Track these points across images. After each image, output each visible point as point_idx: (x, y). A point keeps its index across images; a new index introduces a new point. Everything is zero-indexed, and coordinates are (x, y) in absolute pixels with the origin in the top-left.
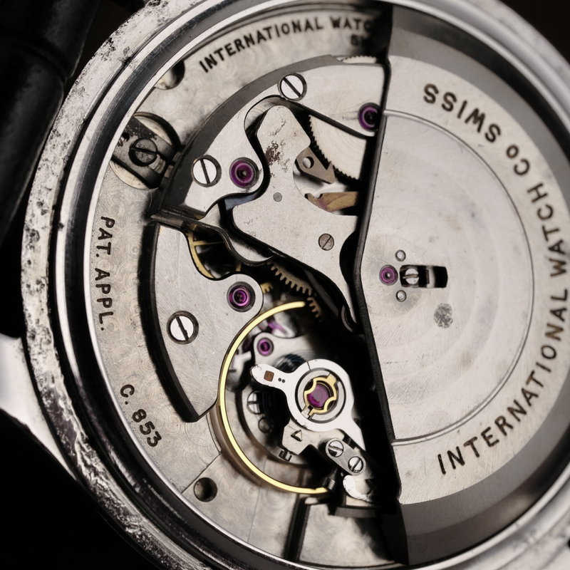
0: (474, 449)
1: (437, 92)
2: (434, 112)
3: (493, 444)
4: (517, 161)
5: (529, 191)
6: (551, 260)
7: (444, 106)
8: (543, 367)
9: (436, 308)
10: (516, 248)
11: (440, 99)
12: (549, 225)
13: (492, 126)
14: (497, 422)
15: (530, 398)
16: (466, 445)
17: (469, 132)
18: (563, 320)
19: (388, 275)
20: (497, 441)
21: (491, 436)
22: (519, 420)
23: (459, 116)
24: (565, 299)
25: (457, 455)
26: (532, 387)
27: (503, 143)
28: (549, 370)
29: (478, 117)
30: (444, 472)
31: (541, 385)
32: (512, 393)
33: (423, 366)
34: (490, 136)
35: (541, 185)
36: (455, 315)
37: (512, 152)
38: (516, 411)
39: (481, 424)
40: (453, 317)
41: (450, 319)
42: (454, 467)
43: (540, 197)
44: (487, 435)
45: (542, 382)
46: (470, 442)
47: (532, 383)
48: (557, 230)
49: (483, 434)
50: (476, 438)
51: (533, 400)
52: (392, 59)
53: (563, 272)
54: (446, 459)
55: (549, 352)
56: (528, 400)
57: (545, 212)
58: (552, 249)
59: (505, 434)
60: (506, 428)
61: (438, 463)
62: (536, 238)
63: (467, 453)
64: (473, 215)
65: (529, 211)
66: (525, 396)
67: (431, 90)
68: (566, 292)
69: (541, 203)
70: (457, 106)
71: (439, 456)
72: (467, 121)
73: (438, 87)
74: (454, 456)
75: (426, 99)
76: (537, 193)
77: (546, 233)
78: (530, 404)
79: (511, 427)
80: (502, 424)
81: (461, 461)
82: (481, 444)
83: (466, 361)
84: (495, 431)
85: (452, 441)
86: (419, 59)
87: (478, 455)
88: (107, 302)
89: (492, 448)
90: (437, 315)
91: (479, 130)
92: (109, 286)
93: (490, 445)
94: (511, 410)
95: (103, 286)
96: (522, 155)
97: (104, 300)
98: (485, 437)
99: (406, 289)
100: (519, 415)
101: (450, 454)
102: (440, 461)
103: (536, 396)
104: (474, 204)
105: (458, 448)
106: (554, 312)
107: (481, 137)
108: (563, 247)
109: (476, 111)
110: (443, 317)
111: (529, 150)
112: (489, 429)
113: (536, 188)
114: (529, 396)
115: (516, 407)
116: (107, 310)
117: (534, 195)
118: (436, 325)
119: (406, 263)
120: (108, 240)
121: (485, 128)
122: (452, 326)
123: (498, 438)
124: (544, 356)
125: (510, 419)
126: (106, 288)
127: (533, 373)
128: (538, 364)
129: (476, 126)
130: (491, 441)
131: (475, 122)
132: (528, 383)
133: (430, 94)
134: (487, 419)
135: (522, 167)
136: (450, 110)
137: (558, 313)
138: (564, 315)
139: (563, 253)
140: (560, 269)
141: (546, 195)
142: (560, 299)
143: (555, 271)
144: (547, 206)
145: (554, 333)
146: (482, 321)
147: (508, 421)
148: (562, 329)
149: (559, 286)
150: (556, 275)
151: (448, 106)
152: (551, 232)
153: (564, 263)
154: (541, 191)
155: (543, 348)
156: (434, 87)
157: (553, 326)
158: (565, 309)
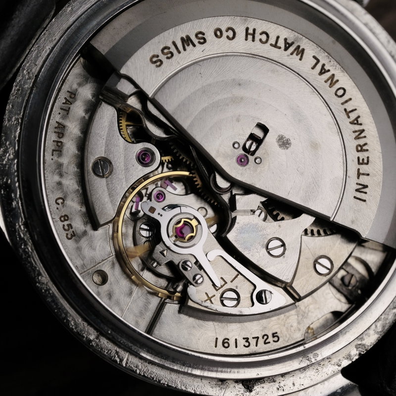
0: (364, 174)
1: (158, 56)
2: (168, 65)
3: (368, 161)
4: (225, 34)
5: (246, 39)
6: (292, 54)
7: (168, 58)
8: (346, 102)
9: (276, 144)
10: (273, 71)
11: (162, 57)
12: (272, 41)
13: (196, 36)
14: (358, 151)
15: (357, 121)
16: (358, 178)
17: (192, 52)
18: (329, 71)
19: (242, 161)
20: (368, 158)
21: (363, 160)
22: (365, 137)
23: (179, 52)
24: (318, 61)
25: (361, 187)
26: (353, 116)
27: (210, 35)
28: (350, 99)
29: (187, 41)
30: (365, 201)
31: (356, 110)
32: (349, 130)
33: (302, 174)
34: (202, 41)
35: (247, 29)
36: (287, 135)
37: (218, 33)
38: (359, 134)
39: (353, 161)
40: (287, 137)
41: (287, 140)
42: (366, 193)
43: (253, 35)
44: (361, 161)
45: (354, 108)
46: (359, 174)
47: (350, 115)
48: (278, 38)
49: (359, 163)
50: (359, 169)
51: (360, 120)
52: (123, 71)
53: (303, 50)
54: (359, 195)
55: (340, 92)
56: (358, 124)
57: (264, 37)
58: (286, 49)
60: (365, 148)
61: (358, 200)
62: (275, 54)
63: (364, 180)
64: (240, 85)
65: (257, 47)
66: (355, 124)
67: (154, 59)
68: (314, 57)
69: (258, 37)
70: (173, 49)
71: (355, 197)
72: (185, 49)
73: (156, 54)
74: (360, 189)
75: (157, 66)
76: (250, 34)
77: (275, 46)
78: (361, 124)
79: (365, 144)
80: (361, 149)
81: (366, 187)
82: (364, 169)
83: (315, 146)
84: (363, 155)
85: (352, 185)
86: (132, 55)
87: (368, 175)
89: (370, 163)
90: (280, 146)
91: (194, 45)
93: (367, 164)
94: (357, 138)
96: (224, 29)
98: (362, 164)
99: (257, 154)
100: (363, 135)
101: (357, 190)
102: (358, 199)
103: (359, 117)
104: (234, 80)
105: (357, 184)
106: (321, 73)
107: (198, 46)
108: (289, 41)
109: (182, 39)
110: (284, 143)
112: (359, 158)
113: (247, 34)
114: (356, 122)
115: (357, 134)
117: (250, 37)
118: (286, 151)
119: (241, 145)
121: (196, 41)
122: (292, 141)
123: (367, 156)
124: (341, 96)
125: (361, 142)
127: (345, 110)
128: (342, 104)
129: (191, 46)
130: (366, 161)
131: (188, 45)
132: (349, 117)
133: (156, 61)
134: (352, 155)
135: (230, 34)
136: (172, 55)
137: (323, 71)
138: (327, 68)
139: (293, 43)
140: (300, 52)
141: (254, 30)
142: (316, 64)
143: (300, 55)
144: (261, 34)
145: (332, 81)
146: (300, 121)
147: (362, 144)
148: (333, 75)
149: (308, 59)
150: (302, 56)
151: (169, 55)
152: (277, 42)
153: (299, 47)
154: (251, 31)
155: (336, 94)
156: (154, 56)
157: (328, 80)
158: (324, 65)
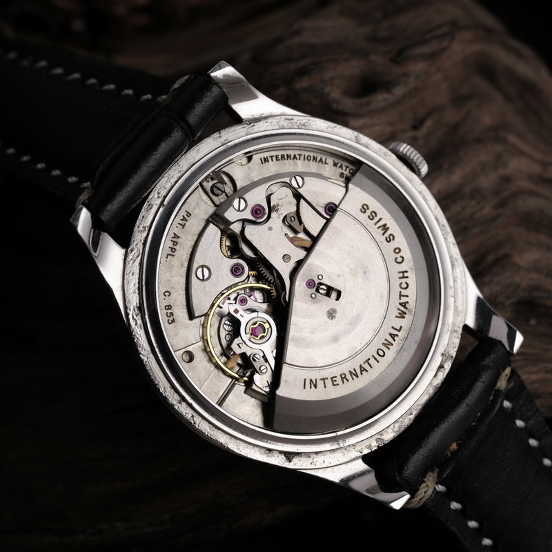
0: (325, 383)
1: (368, 209)
2: (364, 218)
3: (335, 385)
4: (398, 256)
5: (399, 272)
6: (398, 309)
7: (369, 216)
8: (376, 359)
9: (329, 308)
10: (382, 296)
11: (368, 212)
12: (404, 292)
13: (391, 235)
14: (341, 376)
16: (321, 379)
17: (378, 234)
18: (394, 340)
19: (310, 284)
20: (338, 385)
21: (335, 381)
22: (353, 379)
23: (375, 224)
24: (399, 331)
25: (314, 383)
26: (366, 366)
27: (393, 245)
28: (378, 362)
29: (385, 228)
30: (305, 388)
31: (371, 368)
32: (355, 364)
33: (312, 333)
34: (388, 239)
35: (406, 272)
36: (338, 315)
37: (397, 251)
38: (354, 374)
39: (332, 373)
40: (336, 316)
41: (334, 316)
42: (311, 388)
43: (404, 277)
44: (334, 379)
45: (372, 366)
46: (324, 379)
47: (367, 364)
48: (407, 296)
49: (332, 378)
50: (327, 379)
51: (364, 372)
52: (350, 185)
53: (404, 317)
54: (308, 382)
55: (381, 353)
56: (361, 371)
57: (404, 285)
58: (401, 304)
59: (343, 383)
60: (345, 380)
61: (303, 382)
62: (395, 296)
63: (320, 384)
64: (365, 272)
65: (396, 282)
66: (361, 369)
67: (365, 207)
68: (401, 327)
69: (404, 281)
70: (376, 219)
71: (305, 379)
72: (379, 228)
73: (370, 207)
75: (361, 210)
76: (403, 274)
77: (401, 295)
78: (362, 374)
79: (348, 381)
80: (343, 377)
81: (315, 386)
82: (329, 382)
83: (335, 339)
84: (339, 380)
85: (314, 375)
86: (364, 190)
87: (325, 387)
88: (173, 250)
89: (334, 387)
90: (328, 312)
91: (383, 234)
92: (177, 243)
93: (333, 385)
94: (350, 372)
95: (174, 242)
96: (401, 254)
97: (172, 248)
98: (332, 380)
99: (318, 294)
100: (354, 377)
101: (311, 380)
102: (305, 382)
103: (367, 371)
104: (367, 268)
105: (316, 379)
106: (391, 335)
107: (384, 238)
108: (407, 305)
109: (385, 225)
110: (331, 314)
111: (406, 252)
112: (336, 377)
113: (403, 272)
114: (363, 370)
115: (354, 372)
116: (171, 253)
117: (401, 275)
118: (326, 317)
119: (322, 281)
120: (185, 222)
121: (387, 235)
122: (335, 320)
123: (339, 383)
124: (378, 354)
125: (349, 377)
126: (175, 243)
127: (369, 359)
128: (373, 356)
129: (383, 232)
130: (335, 383)
131: (382, 230)
132: (364, 363)
133: (364, 208)
134: (337, 371)
135: (399, 260)
136: (372, 219)
137: (393, 336)
138: (396, 338)
139: (406, 308)
140: (402, 315)
141: (407, 277)
142: (396, 330)
143: (399, 315)
144: (406, 283)
145: (388, 345)
146: (351, 324)
147: (347, 377)
148: (392, 345)
149: (398, 323)
150: (399, 317)
151: (371, 217)
152: (404, 296)
153: (405, 313)
154: (406, 275)
155: (378, 350)
156: (367, 206)
157: (388, 341)
158: (397, 336)
